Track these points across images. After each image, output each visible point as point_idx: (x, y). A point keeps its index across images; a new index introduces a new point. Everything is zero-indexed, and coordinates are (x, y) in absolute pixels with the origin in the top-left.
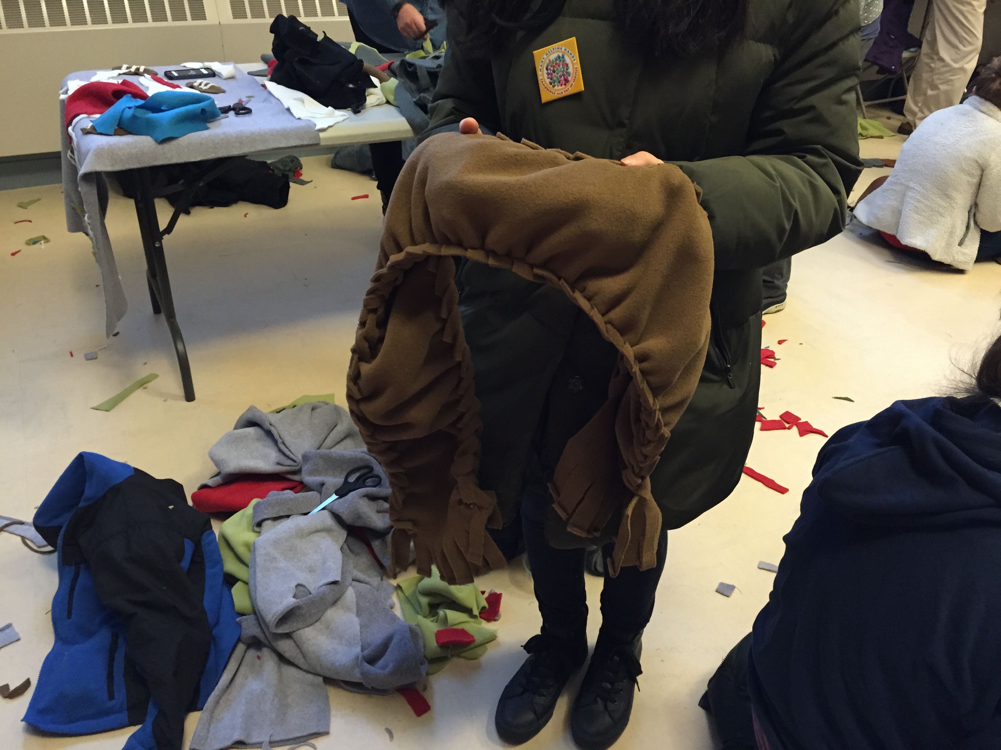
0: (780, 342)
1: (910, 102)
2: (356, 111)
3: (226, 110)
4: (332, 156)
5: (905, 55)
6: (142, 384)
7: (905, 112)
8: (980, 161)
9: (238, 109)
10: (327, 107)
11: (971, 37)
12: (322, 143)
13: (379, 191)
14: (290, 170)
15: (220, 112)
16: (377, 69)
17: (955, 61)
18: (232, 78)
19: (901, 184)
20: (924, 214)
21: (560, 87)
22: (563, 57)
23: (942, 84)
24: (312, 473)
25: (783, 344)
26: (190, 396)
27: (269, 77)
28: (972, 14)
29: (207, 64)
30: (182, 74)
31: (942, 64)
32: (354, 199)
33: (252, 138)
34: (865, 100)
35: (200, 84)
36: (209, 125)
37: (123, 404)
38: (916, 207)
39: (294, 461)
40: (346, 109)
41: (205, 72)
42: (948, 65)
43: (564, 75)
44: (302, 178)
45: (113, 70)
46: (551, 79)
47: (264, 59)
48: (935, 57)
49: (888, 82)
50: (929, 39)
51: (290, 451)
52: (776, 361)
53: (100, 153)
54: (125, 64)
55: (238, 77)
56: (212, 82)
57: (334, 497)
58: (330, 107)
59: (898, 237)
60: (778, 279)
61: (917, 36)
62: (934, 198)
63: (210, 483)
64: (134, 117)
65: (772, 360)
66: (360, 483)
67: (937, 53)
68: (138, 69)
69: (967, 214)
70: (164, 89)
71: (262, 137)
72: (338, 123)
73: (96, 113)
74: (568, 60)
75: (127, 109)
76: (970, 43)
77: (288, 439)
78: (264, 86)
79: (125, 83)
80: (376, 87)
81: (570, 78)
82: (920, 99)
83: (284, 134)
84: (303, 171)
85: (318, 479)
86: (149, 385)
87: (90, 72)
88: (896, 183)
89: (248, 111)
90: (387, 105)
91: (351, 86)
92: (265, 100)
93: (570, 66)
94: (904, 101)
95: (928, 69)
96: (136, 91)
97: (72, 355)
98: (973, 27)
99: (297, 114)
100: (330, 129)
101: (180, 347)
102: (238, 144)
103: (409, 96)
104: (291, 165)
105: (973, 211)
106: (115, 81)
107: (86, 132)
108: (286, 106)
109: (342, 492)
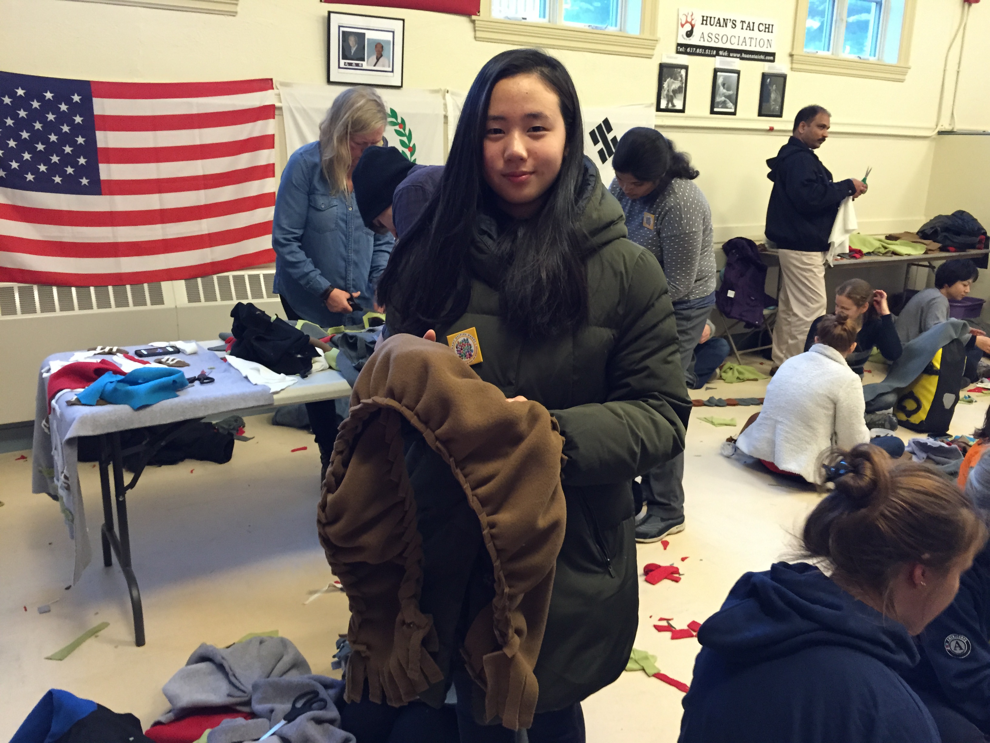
0: (683, 559)
1: (776, 350)
2: (304, 376)
3: (192, 380)
4: (273, 414)
5: (766, 312)
6: (94, 632)
7: (773, 359)
8: (831, 397)
9: (202, 379)
10: (280, 373)
11: (816, 297)
12: (276, 403)
13: (317, 444)
14: (234, 429)
15: (188, 382)
16: (321, 342)
17: (807, 316)
18: (195, 353)
19: (771, 419)
20: (794, 443)
21: (466, 360)
22: (467, 340)
23: (800, 334)
24: (263, 700)
25: (686, 561)
26: (140, 641)
27: (229, 351)
28: (814, 278)
29: (173, 343)
30: (150, 352)
31: (796, 319)
32: (293, 451)
33: (215, 402)
34: (739, 349)
35: (168, 360)
36: (178, 393)
37: (76, 652)
38: (786, 437)
39: (244, 692)
40: (295, 374)
41: (171, 350)
42: (801, 319)
43: (468, 352)
44: (244, 435)
45: (88, 351)
46: (460, 354)
47: (222, 337)
48: (791, 313)
49: (757, 333)
50: (783, 299)
51: (240, 682)
52: (681, 577)
53: (83, 421)
54: (100, 345)
55: (199, 352)
56: (178, 358)
57: (283, 722)
58: (282, 374)
59: (776, 464)
60: (674, 502)
61: (775, 297)
62: (799, 429)
63: (163, 719)
64: (115, 390)
65: (677, 575)
66: (307, 707)
67: (791, 310)
68: (111, 349)
69: (830, 441)
70: (139, 366)
71: (224, 400)
72: (289, 386)
73: (80, 388)
74: (470, 342)
75: (109, 383)
76: (817, 302)
77: (238, 672)
78: (224, 360)
79: (103, 361)
80: (320, 356)
81: (472, 354)
82: (784, 347)
83: (243, 397)
84: (245, 429)
85: (268, 706)
86: (99, 634)
87: (68, 353)
88: (766, 418)
89: (212, 380)
90: (331, 371)
91: (299, 356)
92: (225, 371)
93: (472, 345)
94: (770, 349)
95: (786, 322)
96: (114, 368)
97: (26, 610)
98: (818, 289)
99: (253, 381)
100: (282, 392)
101: (135, 593)
102: (203, 408)
103: (349, 362)
104: (235, 424)
105: (834, 438)
106: (94, 360)
107: (70, 404)
108: (244, 375)
109: (290, 717)
